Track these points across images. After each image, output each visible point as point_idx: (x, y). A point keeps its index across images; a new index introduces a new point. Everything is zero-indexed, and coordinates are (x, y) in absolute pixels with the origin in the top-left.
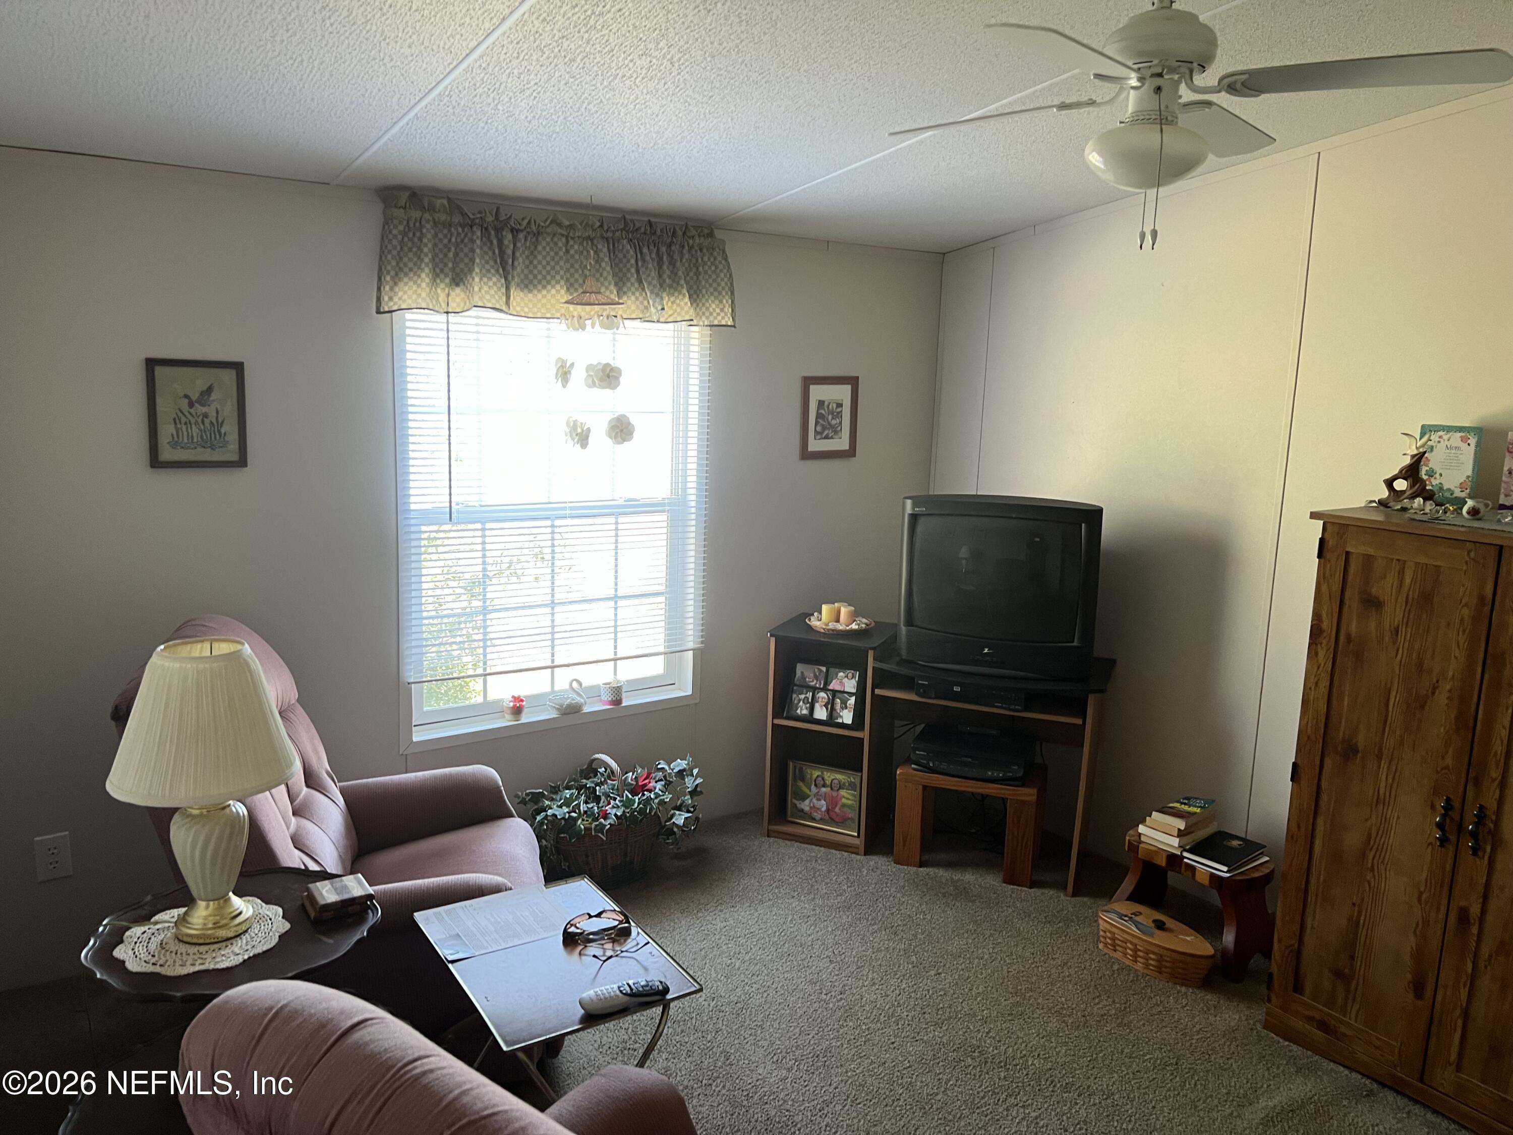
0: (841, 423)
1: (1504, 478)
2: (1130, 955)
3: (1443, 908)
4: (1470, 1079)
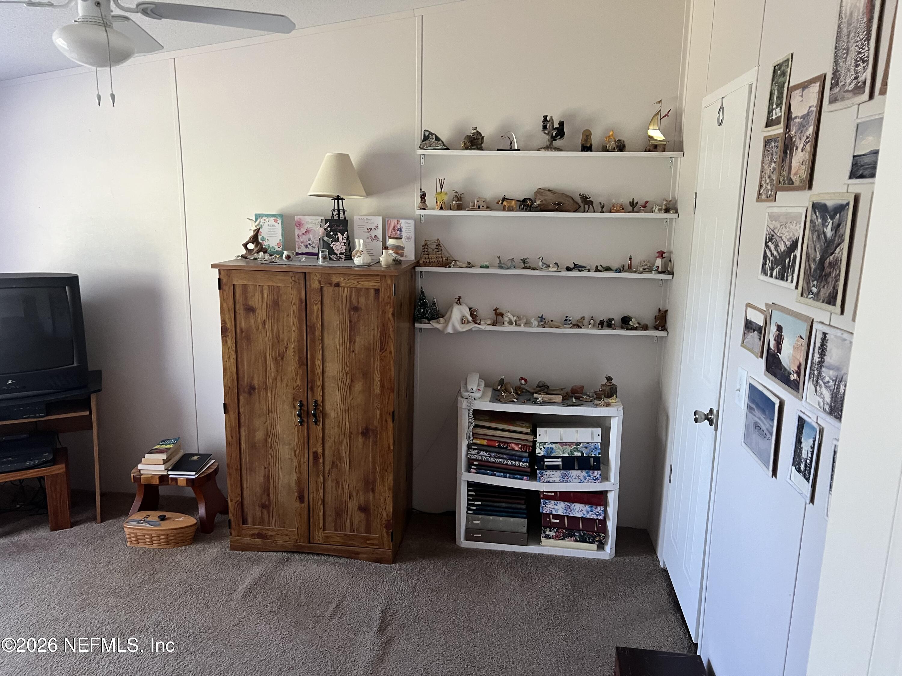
1: (296, 240)
2: (149, 542)
3: (306, 455)
4: (330, 532)
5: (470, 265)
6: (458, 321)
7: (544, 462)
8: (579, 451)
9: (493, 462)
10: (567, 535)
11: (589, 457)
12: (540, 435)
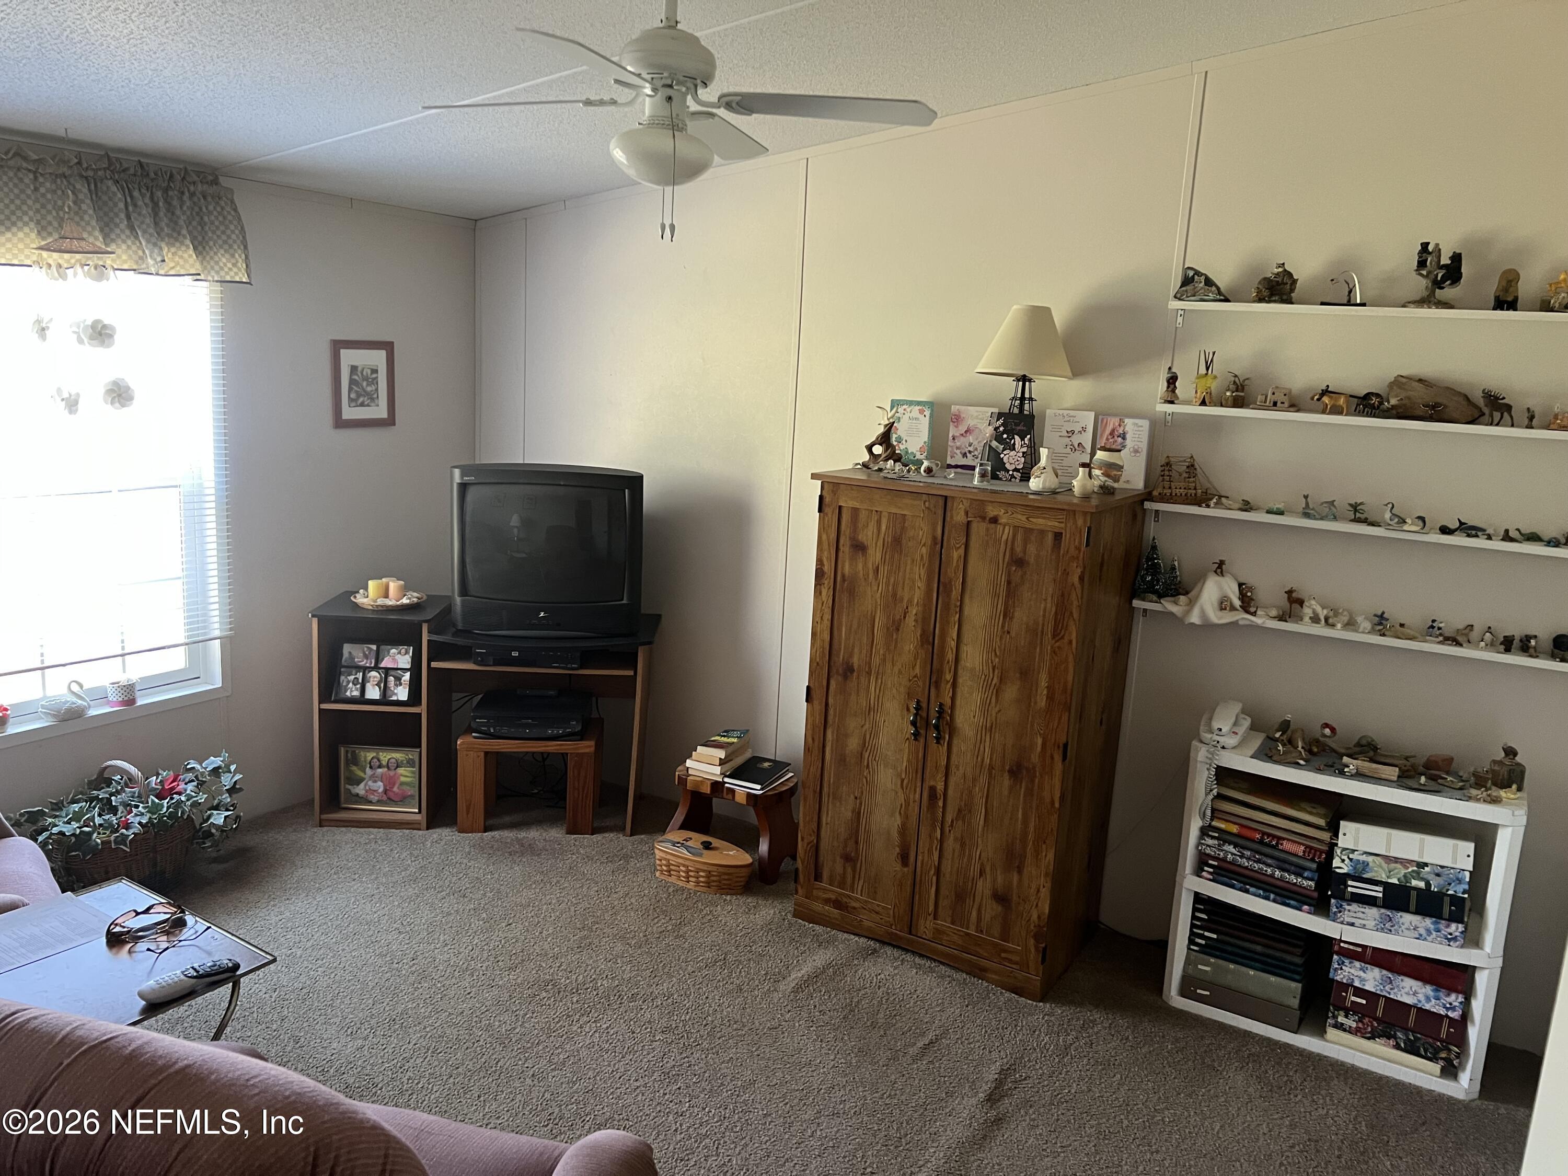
0: (377, 390)
1: (949, 443)
2: (684, 877)
3: (918, 790)
4: (944, 923)
5: (1247, 506)
6: (1212, 605)
7: (1347, 886)
8: (1422, 879)
9: (1246, 868)
10: (1381, 1033)
11: (1441, 895)
12: (1345, 834)
